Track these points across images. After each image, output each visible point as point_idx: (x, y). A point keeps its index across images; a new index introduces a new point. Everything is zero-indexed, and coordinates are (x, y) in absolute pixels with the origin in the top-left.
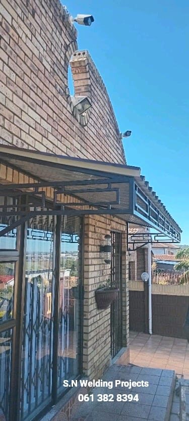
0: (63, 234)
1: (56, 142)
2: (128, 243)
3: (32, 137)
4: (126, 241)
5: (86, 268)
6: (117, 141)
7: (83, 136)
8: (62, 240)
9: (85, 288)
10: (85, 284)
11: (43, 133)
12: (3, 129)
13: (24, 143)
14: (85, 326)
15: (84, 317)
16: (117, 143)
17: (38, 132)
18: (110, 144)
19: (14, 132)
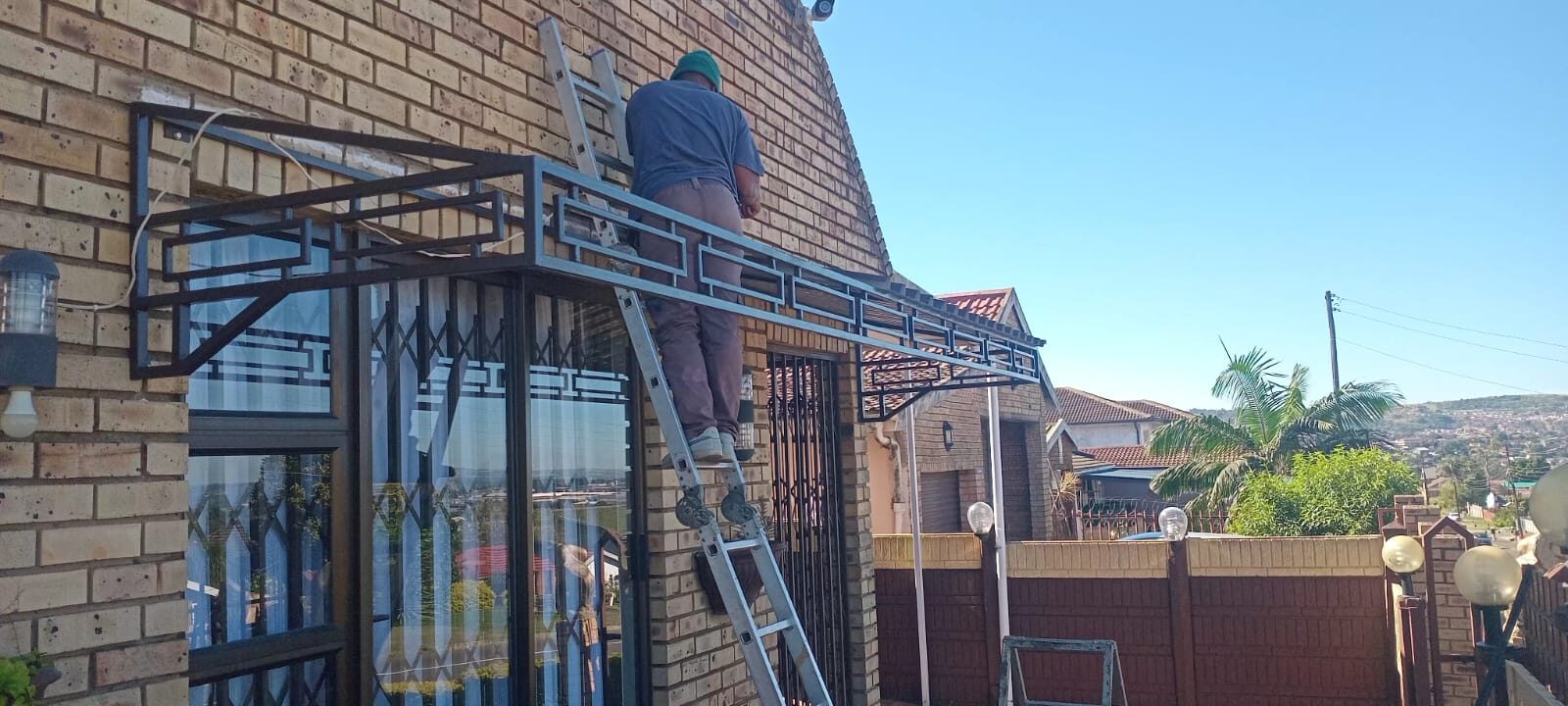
0: (533, 368)
1: (473, 60)
2: (861, 395)
3: (362, 51)
4: (854, 388)
5: (651, 477)
6: (787, 38)
7: (605, 30)
8: (533, 391)
9: (651, 544)
10: (650, 528)
11: (411, 33)
12: (233, 37)
13: (328, 75)
14: (659, 666)
15: (654, 638)
16: (790, 43)
17: (387, 33)
18: (750, 52)
19: (275, 42)
